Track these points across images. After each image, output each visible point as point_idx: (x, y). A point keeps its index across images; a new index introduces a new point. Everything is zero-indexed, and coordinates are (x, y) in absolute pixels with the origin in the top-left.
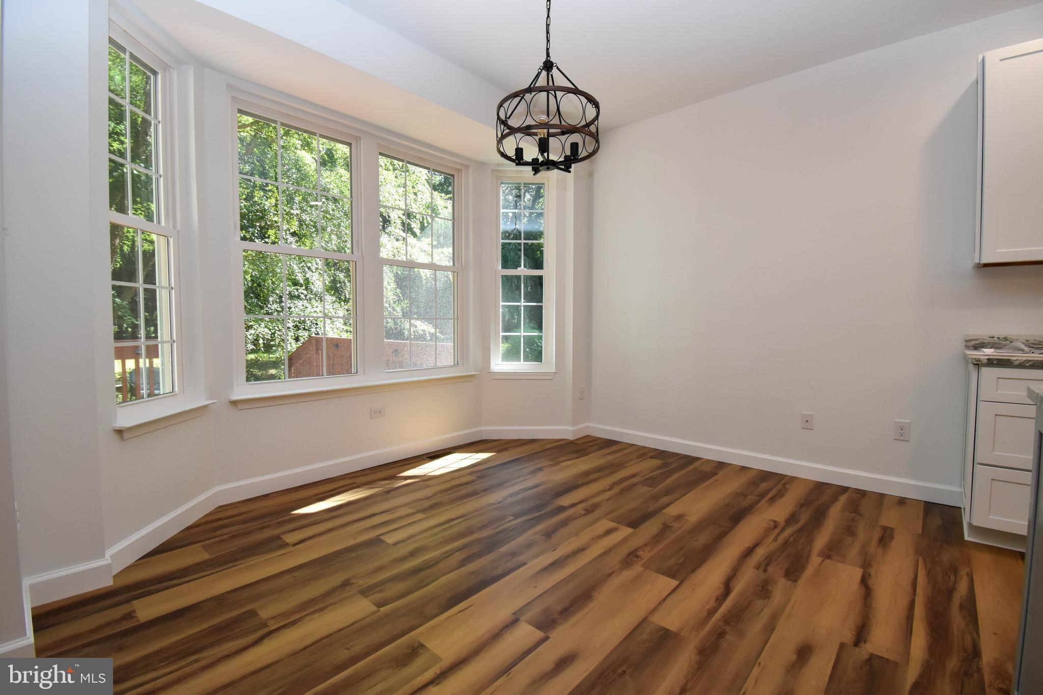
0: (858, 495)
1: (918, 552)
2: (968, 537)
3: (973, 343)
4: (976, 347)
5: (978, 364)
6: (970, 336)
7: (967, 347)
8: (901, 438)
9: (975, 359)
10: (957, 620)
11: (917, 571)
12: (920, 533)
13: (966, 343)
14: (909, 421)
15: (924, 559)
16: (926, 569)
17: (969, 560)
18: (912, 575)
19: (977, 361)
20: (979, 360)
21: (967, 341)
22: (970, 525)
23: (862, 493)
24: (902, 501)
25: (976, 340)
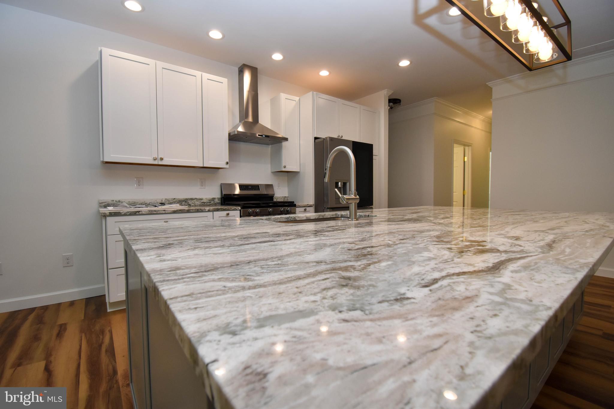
0: (42, 310)
1: (82, 331)
2: (109, 309)
3: (104, 204)
4: (105, 207)
5: (105, 216)
6: (102, 201)
7: (101, 207)
8: (69, 265)
9: (103, 213)
10: (104, 358)
11: (81, 344)
12: (83, 318)
13: (100, 205)
14: (72, 254)
15: (85, 334)
16: (86, 338)
17: (110, 323)
18: (78, 347)
19: (104, 214)
20: (105, 213)
21: (101, 203)
22: (109, 302)
23: (45, 308)
24: (72, 304)
25: (105, 202)
